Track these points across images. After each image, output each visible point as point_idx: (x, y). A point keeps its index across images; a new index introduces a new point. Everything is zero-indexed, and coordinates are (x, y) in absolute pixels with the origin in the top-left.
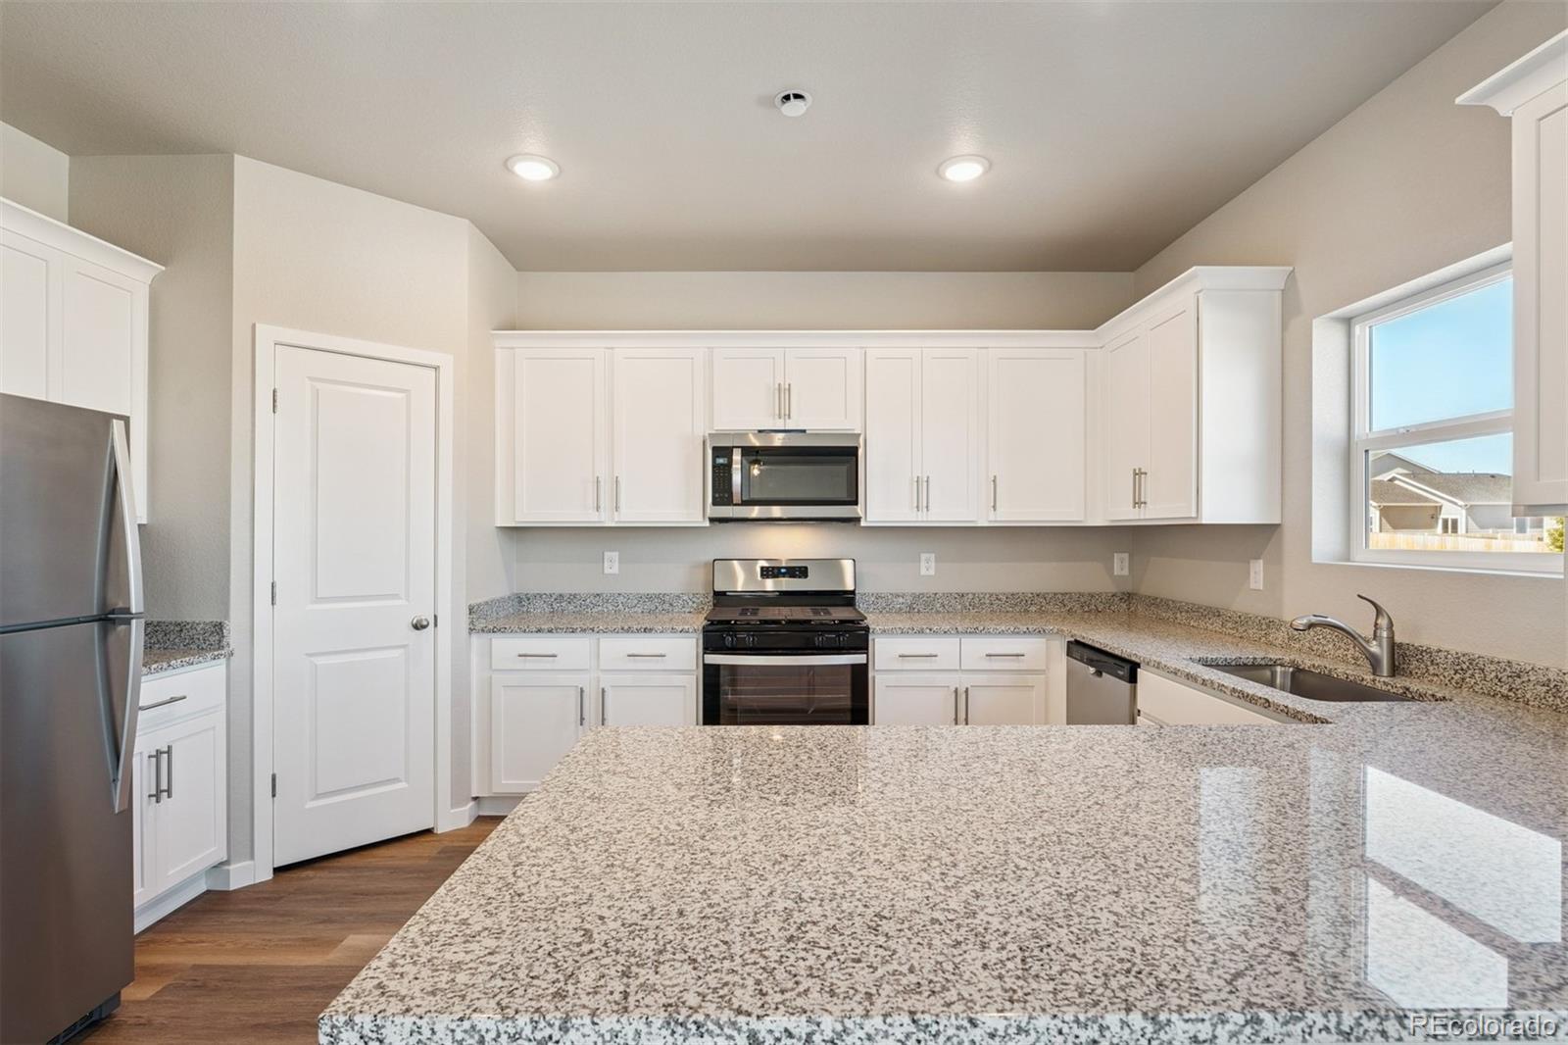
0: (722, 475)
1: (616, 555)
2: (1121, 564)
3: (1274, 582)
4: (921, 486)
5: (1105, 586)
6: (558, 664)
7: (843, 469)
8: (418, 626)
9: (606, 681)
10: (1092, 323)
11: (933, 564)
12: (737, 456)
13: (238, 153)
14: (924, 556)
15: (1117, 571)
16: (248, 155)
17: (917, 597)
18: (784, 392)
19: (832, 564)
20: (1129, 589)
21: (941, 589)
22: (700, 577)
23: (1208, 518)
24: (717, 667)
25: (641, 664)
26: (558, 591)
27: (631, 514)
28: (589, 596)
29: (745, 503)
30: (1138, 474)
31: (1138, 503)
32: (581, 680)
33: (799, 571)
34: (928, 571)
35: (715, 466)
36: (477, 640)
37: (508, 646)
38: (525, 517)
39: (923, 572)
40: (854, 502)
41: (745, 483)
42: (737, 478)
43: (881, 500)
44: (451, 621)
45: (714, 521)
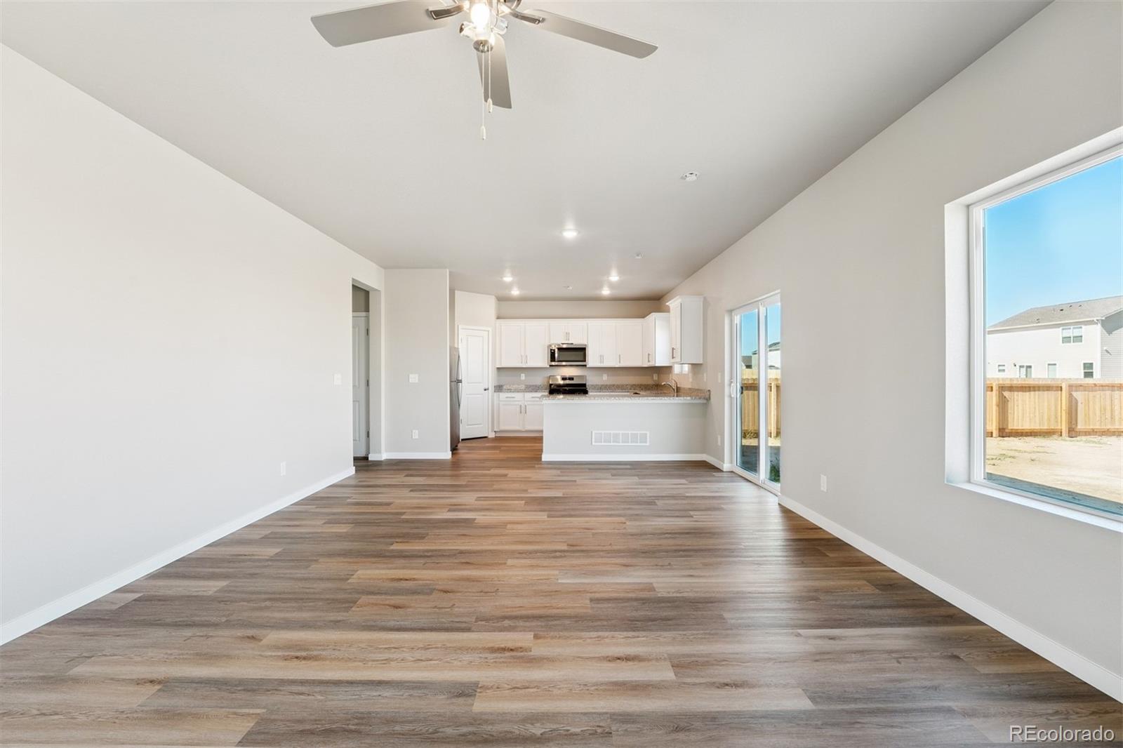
0: (553, 354)
1: (524, 374)
4: (601, 357)
5: (650, 382)
6: (515, 399)
7: (582, 353)
8: (485, 390)
9: (526, 404)
10: (643, 317)
11: (606, 377)
12: (556, 350)
13: (458, 290)
14: (603, 375)
16: (460, 290)
17: (603, 385)
18: (567, 334)
21: (608, 384)
22: (546, 380)
23: (657, 365)
25: (534, 399)
26: (503, 384)
27: (530, 364)
29: (558, 361)
30: (649, 354)
32: (520, 403)
33: (571, 379)
34: (605, 379)
35: (551, 352)
36: (496, 394)
37: (503, 395)
38: (504, 365)
40: (585, 361)
41: (558, 356)
42: (556, 355)
43: (592, 361)
44: (491, 389)
45: (550, 366)
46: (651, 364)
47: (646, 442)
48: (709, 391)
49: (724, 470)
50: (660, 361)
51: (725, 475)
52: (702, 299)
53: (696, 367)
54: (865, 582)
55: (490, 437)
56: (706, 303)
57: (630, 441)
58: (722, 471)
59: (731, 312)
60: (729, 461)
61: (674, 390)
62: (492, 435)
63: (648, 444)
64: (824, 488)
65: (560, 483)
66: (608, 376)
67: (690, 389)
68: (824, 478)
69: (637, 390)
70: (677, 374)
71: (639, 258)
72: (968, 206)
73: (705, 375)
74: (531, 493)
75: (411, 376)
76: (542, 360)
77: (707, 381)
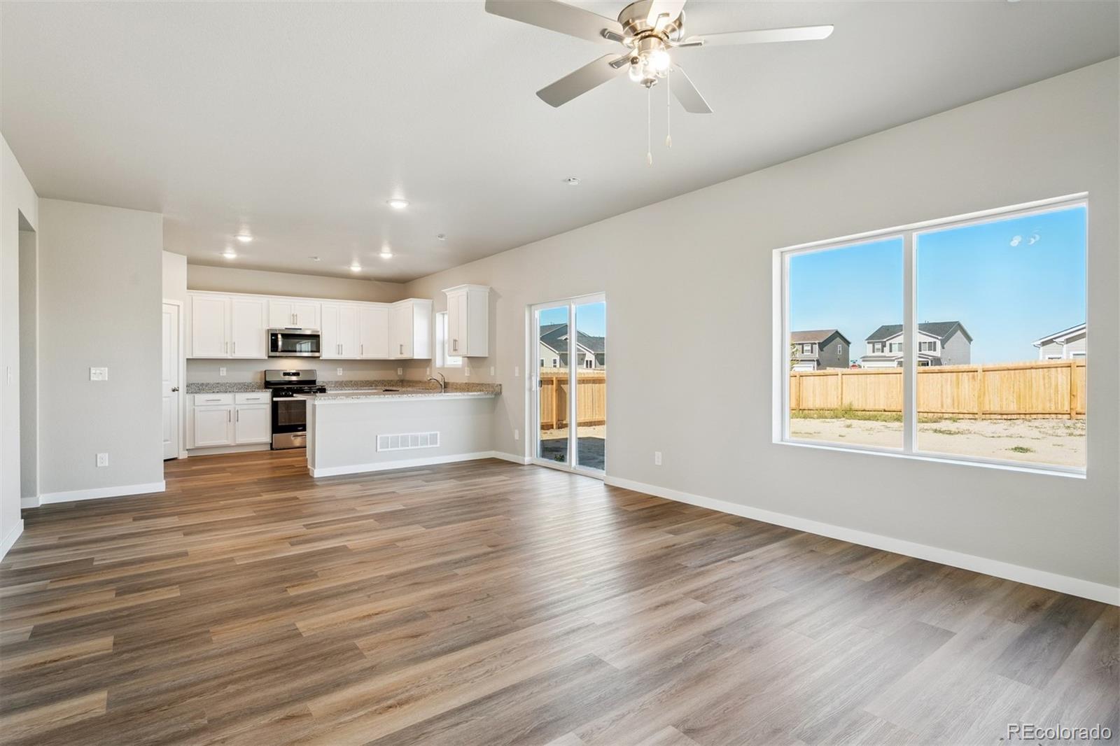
0: (274, 342)
1: (225, 369)
2: (400, 372)
3: (431, 372)
4: (340, 347)
5: (394, 377)
6: (220, 403)
7: (315, 341)
8: (174, 391)
9: (238, 408)
10: (391, 302)
11: (341, 372)
12: (280, 336)
14: (338, 369)
15: (399, 373)
17: (338, 382)
18: (295, 316)
19: (312, 372)
20: (402, 379)
21: (344, 378)
22: (260, 375)
23: (415, 358)
24: (277, 402)
26: (200, 382)
27: (239, 355)
28: (214, 384)
29: (282, 351)
30: (401, 346)
31: (401, 353)
32: (228, 408)
33: (296, 374)
34: (340, 374)
35: (272, 339)
36: (188, 396)
37: (201, 398)
38: (197, 355)
39: (338, 374)
40: (319, 352)
41: (283, 344)
42: (280, 343)
43: (327, 352)
44: (182, 389)
45: (269, 357)
46: (406, 356)
47: (436, 443)
48: (500, 385)
49: (526, 464)
50: (419, 353)
51: (526, 468)
52: (488, 290)
53: (473, 360)
54: (725, 525)
55: (180, 458)
56: (493, 296)
57: (410, 444)
58: (523, 465)
59: (530, 306)
60: (530, 454)
61: (441, 385)
62: (183, 455)
63: (438, 445)
64: (658, 461)
65: (381, 497)
66: (343, 370)
67: (466, 383)
68: (658, 455)
69: (389, 387)
70: (439, 368)
71: (443, 239)
72: (782, 252)
73: (492, 368)
74: (359, 512)
75: (93, 371)
76: (259, 349)
77: (494, 374)
